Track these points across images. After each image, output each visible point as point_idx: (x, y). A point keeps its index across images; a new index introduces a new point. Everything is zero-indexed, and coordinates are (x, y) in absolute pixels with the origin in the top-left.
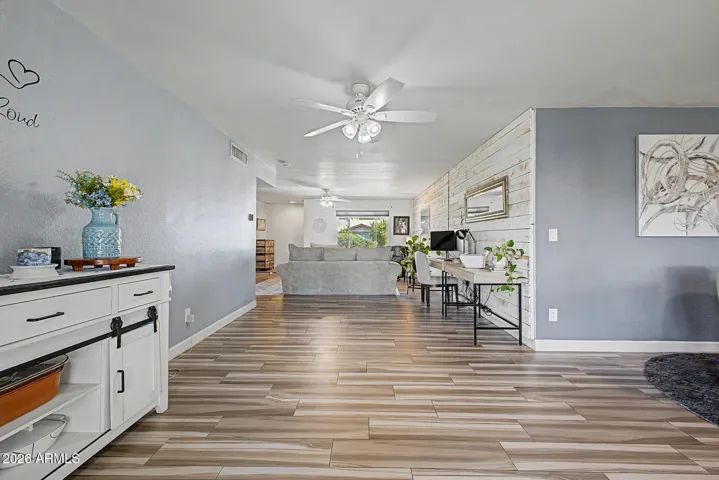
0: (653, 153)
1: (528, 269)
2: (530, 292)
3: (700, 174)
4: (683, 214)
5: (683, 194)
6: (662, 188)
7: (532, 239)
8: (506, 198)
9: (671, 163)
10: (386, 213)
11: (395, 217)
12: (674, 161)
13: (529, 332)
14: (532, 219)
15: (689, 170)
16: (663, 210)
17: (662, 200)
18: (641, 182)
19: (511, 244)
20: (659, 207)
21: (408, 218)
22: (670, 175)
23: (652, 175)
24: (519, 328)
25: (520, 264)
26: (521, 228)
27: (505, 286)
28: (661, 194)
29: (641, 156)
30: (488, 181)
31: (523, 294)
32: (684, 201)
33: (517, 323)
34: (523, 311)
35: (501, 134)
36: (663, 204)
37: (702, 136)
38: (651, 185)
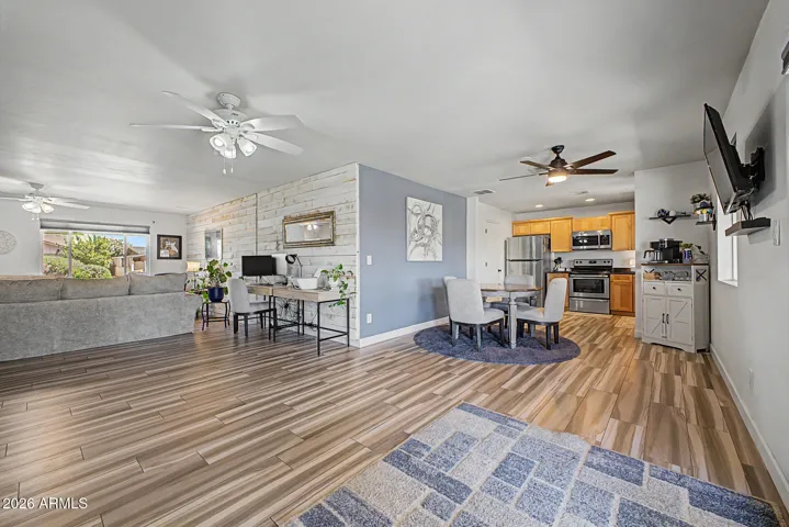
0: (413, 209)
1: (355, 285)
2: (356, 303)
3: (429, 225)
4: (423, 248)
6: (416, 232)
7: (358, 263)
8: (334, 229)
9: (419, 217)
10: (144, 230)
11: (159, 236)
13: (355, 334)
14: (358, 249)
15: (425, 222)
16: (416, 245)
17: (416, 239)
18: (408, 227)
19: (341, 268)
20: (415, 243)
21: (180, 238)
22: (419, 224)
23: (412, 223)
24: (347, 333)
25: (350, 283)
26: (348, 253)
27: (339, 302)
28: (416, 235)
29: (408, 211)
30: (312, 212)
31: (351, 305)
32: (424, 240)
33: (345, 330)
34: (351, 319)
35: (325, 174)
36: (416, 241)
38: (412, 229)
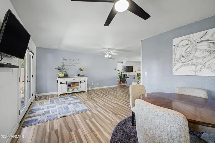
0: (178, 44)
3: (204, 48)
4: (194, 67)
5: (194, 58)
6: (183, 57)
7: (141, 75)
9: (187, 46)
12: (189, 45)
15: (197, 48)
16: (183, 65)
17: (182, 61)
18: (173, 56)
20: (181, 64)
22: (187, 51)
23: (178, 52)
28: (182, 59)
29: (173, 47)
32: (194, 61)
36: (183, 63)
37: (206, 31)
38: (178, 56)
